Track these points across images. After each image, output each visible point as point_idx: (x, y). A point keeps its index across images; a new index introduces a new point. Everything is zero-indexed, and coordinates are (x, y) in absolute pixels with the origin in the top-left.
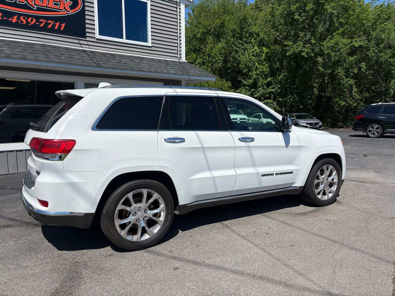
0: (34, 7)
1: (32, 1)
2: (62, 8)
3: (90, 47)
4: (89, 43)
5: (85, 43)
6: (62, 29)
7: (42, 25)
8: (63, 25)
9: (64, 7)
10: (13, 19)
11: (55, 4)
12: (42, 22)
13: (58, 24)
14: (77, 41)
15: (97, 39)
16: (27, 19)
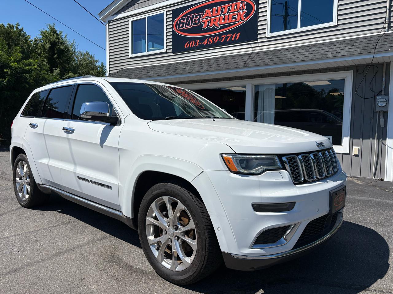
0: (218, 27)
1: (217, 23)
2: (239, 19)
3: (261, 48)
4: (260, 44)
5: (257, 45)
6: (237, 38)
7: (223, 41)
8: (239, 34)
9: (240, 18)
10: (205, 42)
11: (233, 18)
12: (223, 38)
13: (234, 35)
14: (249, 46)
15: (268, 38)
16: (213, 39)
